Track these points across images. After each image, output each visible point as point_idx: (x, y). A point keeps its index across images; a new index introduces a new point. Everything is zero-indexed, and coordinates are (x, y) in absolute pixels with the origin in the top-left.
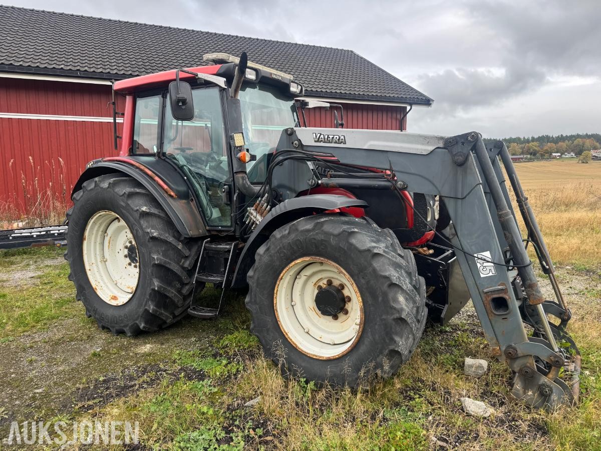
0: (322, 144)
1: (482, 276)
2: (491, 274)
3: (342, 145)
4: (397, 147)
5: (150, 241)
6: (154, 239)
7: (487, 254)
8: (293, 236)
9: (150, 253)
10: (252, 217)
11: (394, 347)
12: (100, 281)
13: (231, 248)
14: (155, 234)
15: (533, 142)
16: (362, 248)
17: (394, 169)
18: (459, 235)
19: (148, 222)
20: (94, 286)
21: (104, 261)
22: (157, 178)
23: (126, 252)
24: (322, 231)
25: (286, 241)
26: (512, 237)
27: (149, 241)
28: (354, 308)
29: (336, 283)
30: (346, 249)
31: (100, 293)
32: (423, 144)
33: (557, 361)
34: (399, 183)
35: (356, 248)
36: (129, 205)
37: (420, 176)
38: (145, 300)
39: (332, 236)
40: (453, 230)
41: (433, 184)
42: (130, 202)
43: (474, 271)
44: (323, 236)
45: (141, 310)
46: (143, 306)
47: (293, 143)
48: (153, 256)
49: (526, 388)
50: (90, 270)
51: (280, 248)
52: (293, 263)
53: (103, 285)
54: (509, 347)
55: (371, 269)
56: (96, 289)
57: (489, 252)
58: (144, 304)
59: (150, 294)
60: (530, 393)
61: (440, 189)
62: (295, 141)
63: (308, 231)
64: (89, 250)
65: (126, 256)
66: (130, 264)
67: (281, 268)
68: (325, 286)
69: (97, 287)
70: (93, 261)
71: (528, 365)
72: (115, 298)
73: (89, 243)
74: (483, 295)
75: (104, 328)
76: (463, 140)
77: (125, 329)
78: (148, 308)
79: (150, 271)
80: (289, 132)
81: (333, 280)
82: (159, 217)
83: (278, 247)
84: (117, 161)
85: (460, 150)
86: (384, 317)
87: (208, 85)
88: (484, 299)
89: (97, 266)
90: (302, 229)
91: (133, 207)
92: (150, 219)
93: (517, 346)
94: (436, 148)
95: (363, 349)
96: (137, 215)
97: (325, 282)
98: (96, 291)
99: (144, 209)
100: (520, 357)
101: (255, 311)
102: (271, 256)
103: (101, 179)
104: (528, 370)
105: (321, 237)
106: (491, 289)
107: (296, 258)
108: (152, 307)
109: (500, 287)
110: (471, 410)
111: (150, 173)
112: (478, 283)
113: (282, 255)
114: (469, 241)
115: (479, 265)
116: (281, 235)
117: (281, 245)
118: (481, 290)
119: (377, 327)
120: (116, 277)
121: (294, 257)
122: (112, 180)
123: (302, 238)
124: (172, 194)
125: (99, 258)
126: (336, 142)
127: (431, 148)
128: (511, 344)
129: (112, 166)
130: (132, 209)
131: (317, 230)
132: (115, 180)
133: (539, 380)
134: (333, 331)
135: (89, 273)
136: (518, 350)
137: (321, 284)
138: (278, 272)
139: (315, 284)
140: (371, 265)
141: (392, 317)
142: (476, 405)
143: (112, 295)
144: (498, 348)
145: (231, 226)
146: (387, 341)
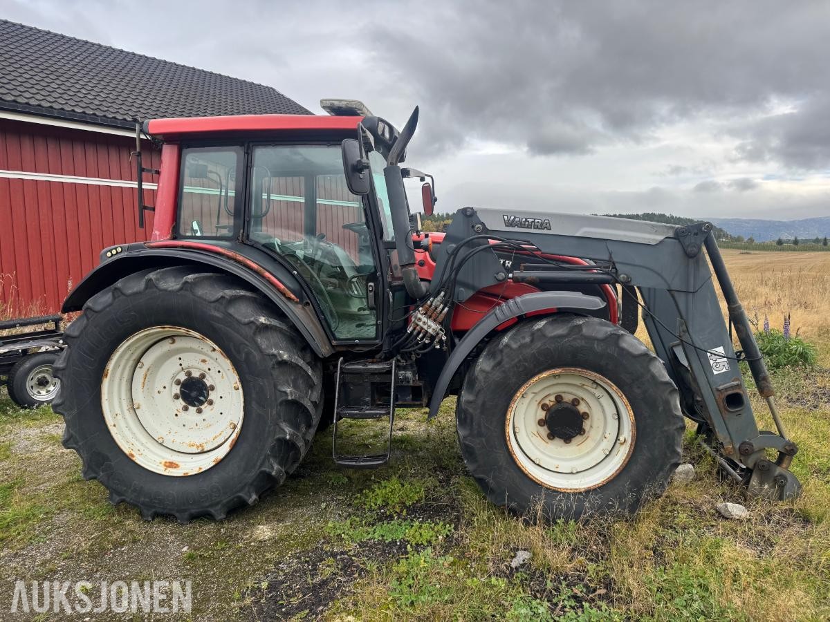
0: (516, 229)
1: (715, 373)
2: (724, 370)
3: (545, 231)
4: (620, 236)
5: (276, 367)
6: (283, 363)
7: (720, 350)
8: (538, 344)
9: (275, 387)
10: (421, 324)
11: (677, 460)
12: (134, 441)
13: (392, 367)
14: (285, 357)
15: (448, 219)
16: (636, 353)
17: (615, 260)
18: (690, 331)
19: (268, 339)
20: (127, 451)
21: (133, 408)
22: (267, 274)
23: (177, 389)
24: (582, 335)
25: (528, 352)
26: (746, 329)
27: (273, 368)
28: (595, 425)
29: (568, 398)
30: (616, 355)
31: (139, 460)
32: (650, 233)
33: (792, 450)
34: (622, 276)
35: (629, 353)
36: (231, 315)
37: (647, 268)
38: (262, 457)
39: (596, 342)
40: (684, 326)
41: (662, 278)
42: (231, 311)
43: (707, 368)
44: (583, 341)
45: (253, 474)
46: (257, 467)
47: (473, 227)
48: (284, 390)
49: (761, 483)
50: (115, 426)
51: (520, 361)
52: (536, 378)
53: (142, 448)
54: (744, 443)
55: (649, 376)
56: (132, 455)
57: (722, 347)
58: (259, 464)
59: (273, 448)
60: (766, 487)
61: (669, 282)
62: (477, 224)
63: (561, 337)
64: (110, 392)
65: (176, 397)
66: (186, 409)
67: (517, 385)
68: (552, 404)
69: (133, 452)
70: (118, 410)
71: (762, 458)
72: (172, 465)
73: (112, 381)
74: (716, 393)
75: (156, 515)
76: (696, 231)
77: (212, 510)
78: (267, 470)
79: (274, 412)
80: (468, 213)
81: (563, 395)
82: (280, 331)
83: (516, 360)
84: (182, 247)
85: (693, 241)
86: (666, 428)
87: (332, 143)
88: (717, 397)
89: (124, 418)
90: (553, 334)
91: (239, 318)
92: (269, 334)
93: (752, 441)
94: (666, 238)
95: (635, 470)
96: (249, 331)
97: (553, 398)
98: (134, 459)
99: (263, 320)
100: (756, 452)
101: (479, 446)
102: (504, 372)
103: (158, 276)
104: (765, 464)
105: (580, 343)
106: (725, 385)
107: (540, 372)
108: (276, 467)
109: (735, 383)
110: (736, 514)
111: (255, 266)
112: (711, 381)
113: (521, 370)
114: (701, 337)
115: (711, 362)
116: (519, 344)
117: (521, 357)
118: (714, 387)
119: (656, 441)
120: (159, 431)
121: (536, 370)
122: (190, 276)
123: (553, 346)
124: (293, 296)
125: (125, 405)
126: (538, 228)
127: (661, 238)
128: (744, 440)
129: (180, 255)
130: (238, 322)
131: (574, 335)
132: (196, 278)
133: (775, 471)
134: (568, 457)
135: (113, 431)
136: (754, 445)
137: (547, 402)
138: (512, 392)
139: (540, 403)
140: (649, 371)
141: (675, 427)
142: (737, 508)
143: (163, 461)
144: (731, 447)
145: (376, 338)
146: (669, 455)
